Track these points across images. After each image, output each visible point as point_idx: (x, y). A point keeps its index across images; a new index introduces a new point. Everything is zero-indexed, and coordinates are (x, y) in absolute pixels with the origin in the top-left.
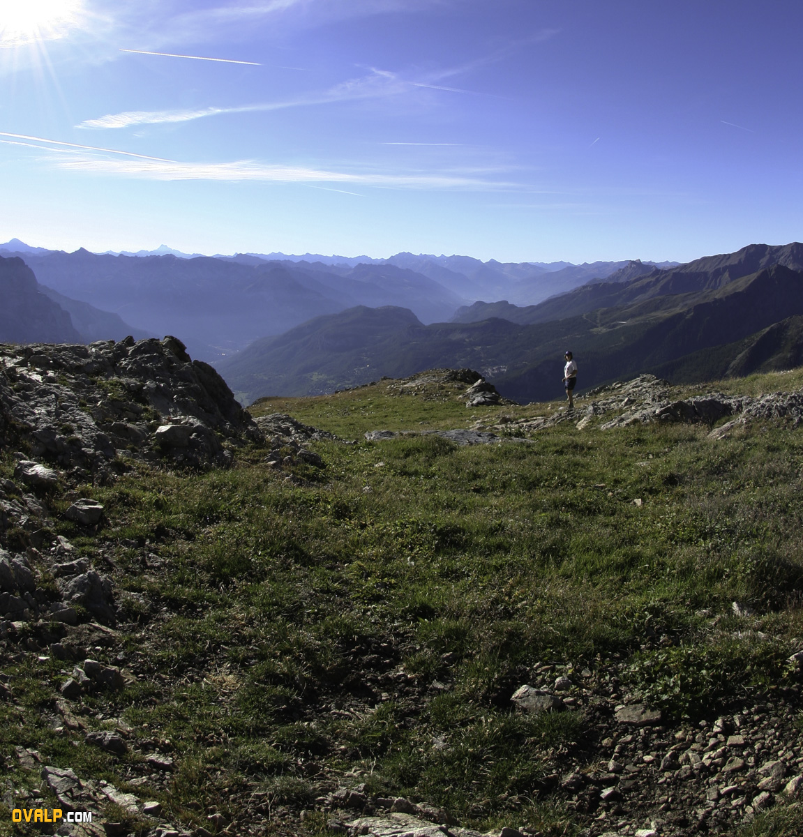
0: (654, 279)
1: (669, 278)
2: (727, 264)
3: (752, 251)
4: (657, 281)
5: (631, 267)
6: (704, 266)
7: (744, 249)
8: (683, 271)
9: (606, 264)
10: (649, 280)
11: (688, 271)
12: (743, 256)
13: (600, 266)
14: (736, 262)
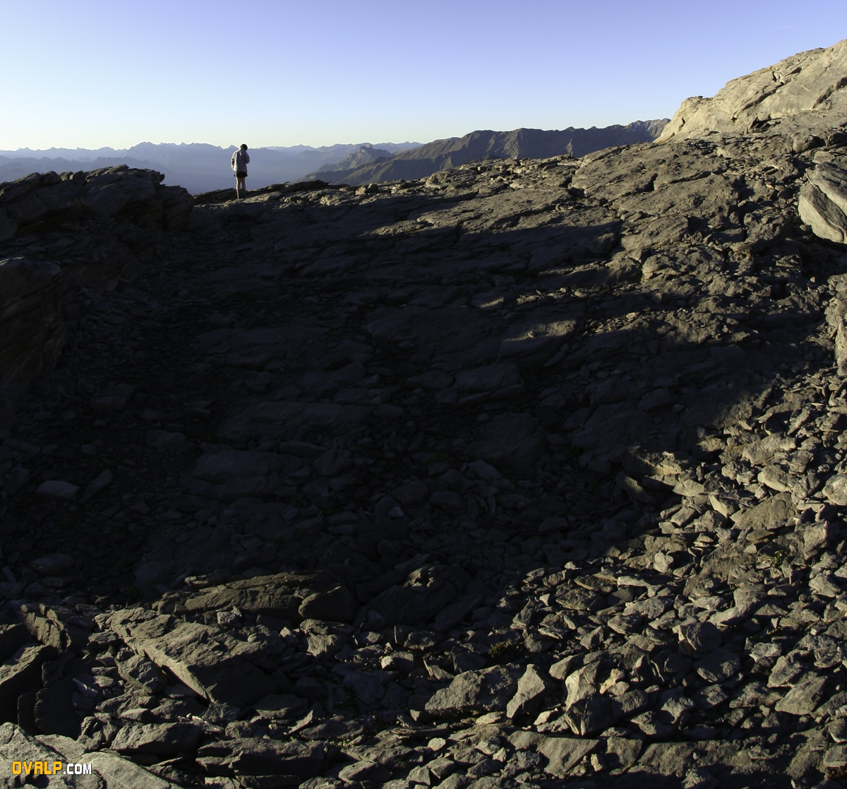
0: (375, 167)
1: (390, 165)
2: (450, 151)
3: (476, 137)
4: (379, 168)
5: (361, 152)
6: (427, 153)
7: (468, 135)
8: (405, 159)
9: (344, 147)
10: (370, 168)
11: (411, 158)
12: (467, 142)
13: (339, 148)
14: (460, 148)
